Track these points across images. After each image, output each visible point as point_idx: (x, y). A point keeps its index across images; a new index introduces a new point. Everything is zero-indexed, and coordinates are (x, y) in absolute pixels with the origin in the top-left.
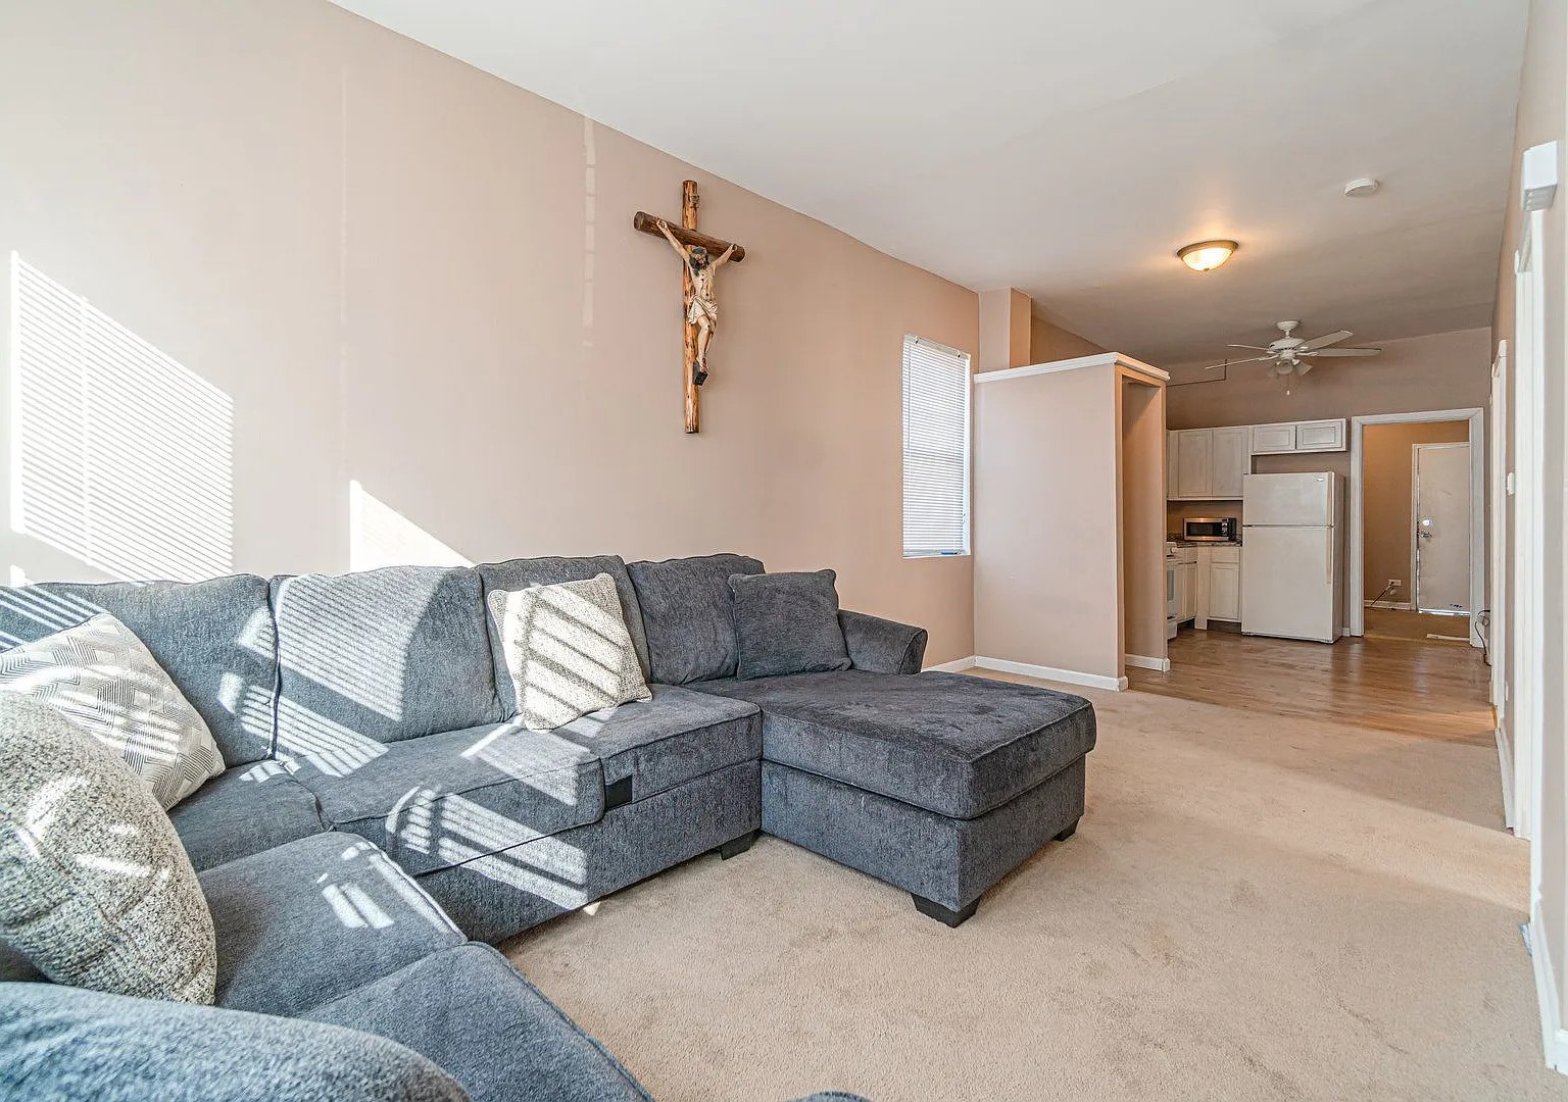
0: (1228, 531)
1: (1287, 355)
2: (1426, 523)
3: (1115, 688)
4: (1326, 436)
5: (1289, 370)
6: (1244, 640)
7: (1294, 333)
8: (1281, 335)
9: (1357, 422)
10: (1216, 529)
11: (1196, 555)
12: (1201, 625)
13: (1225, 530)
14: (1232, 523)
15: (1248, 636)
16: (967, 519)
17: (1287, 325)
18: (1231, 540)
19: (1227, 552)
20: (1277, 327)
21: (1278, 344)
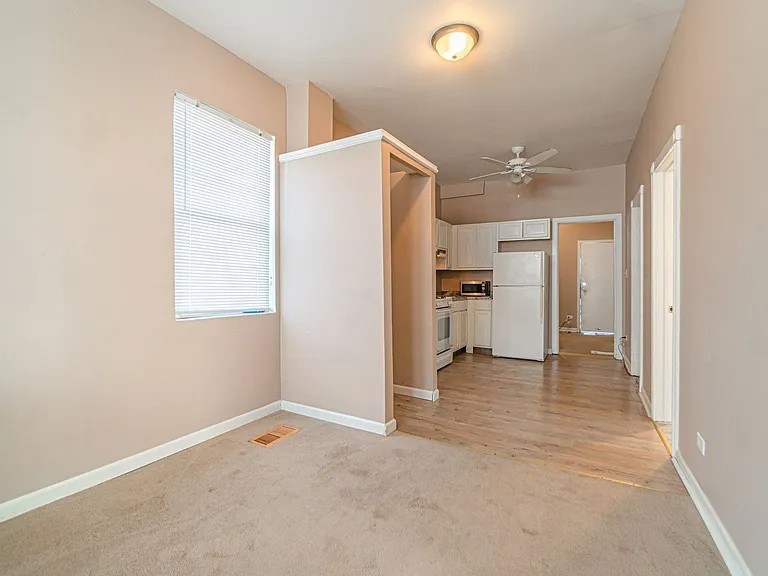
0: (485, 290)
1: (518, 169)
2: (584, 284)
3: (382, 432)
4: (538, 229)
5: (518, 180)
6: (494, 361)
7: (522, 155)
8: (515, 156)
9: (556, 221)
10: (478, 288)
11: (466, 305)
12: (470, 350)
13: (483, 289)
14: (488, 284)
15: (496, 357)
16: (273, 281)
17: (517, 149)
18: (487, 295)
19: (484, 303)
20: (511, 150)
21: (513, 162)
